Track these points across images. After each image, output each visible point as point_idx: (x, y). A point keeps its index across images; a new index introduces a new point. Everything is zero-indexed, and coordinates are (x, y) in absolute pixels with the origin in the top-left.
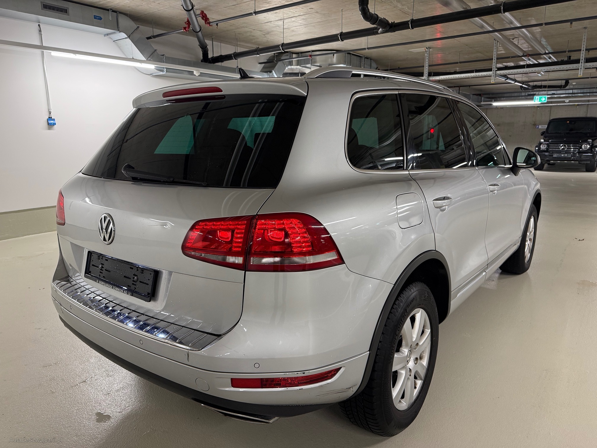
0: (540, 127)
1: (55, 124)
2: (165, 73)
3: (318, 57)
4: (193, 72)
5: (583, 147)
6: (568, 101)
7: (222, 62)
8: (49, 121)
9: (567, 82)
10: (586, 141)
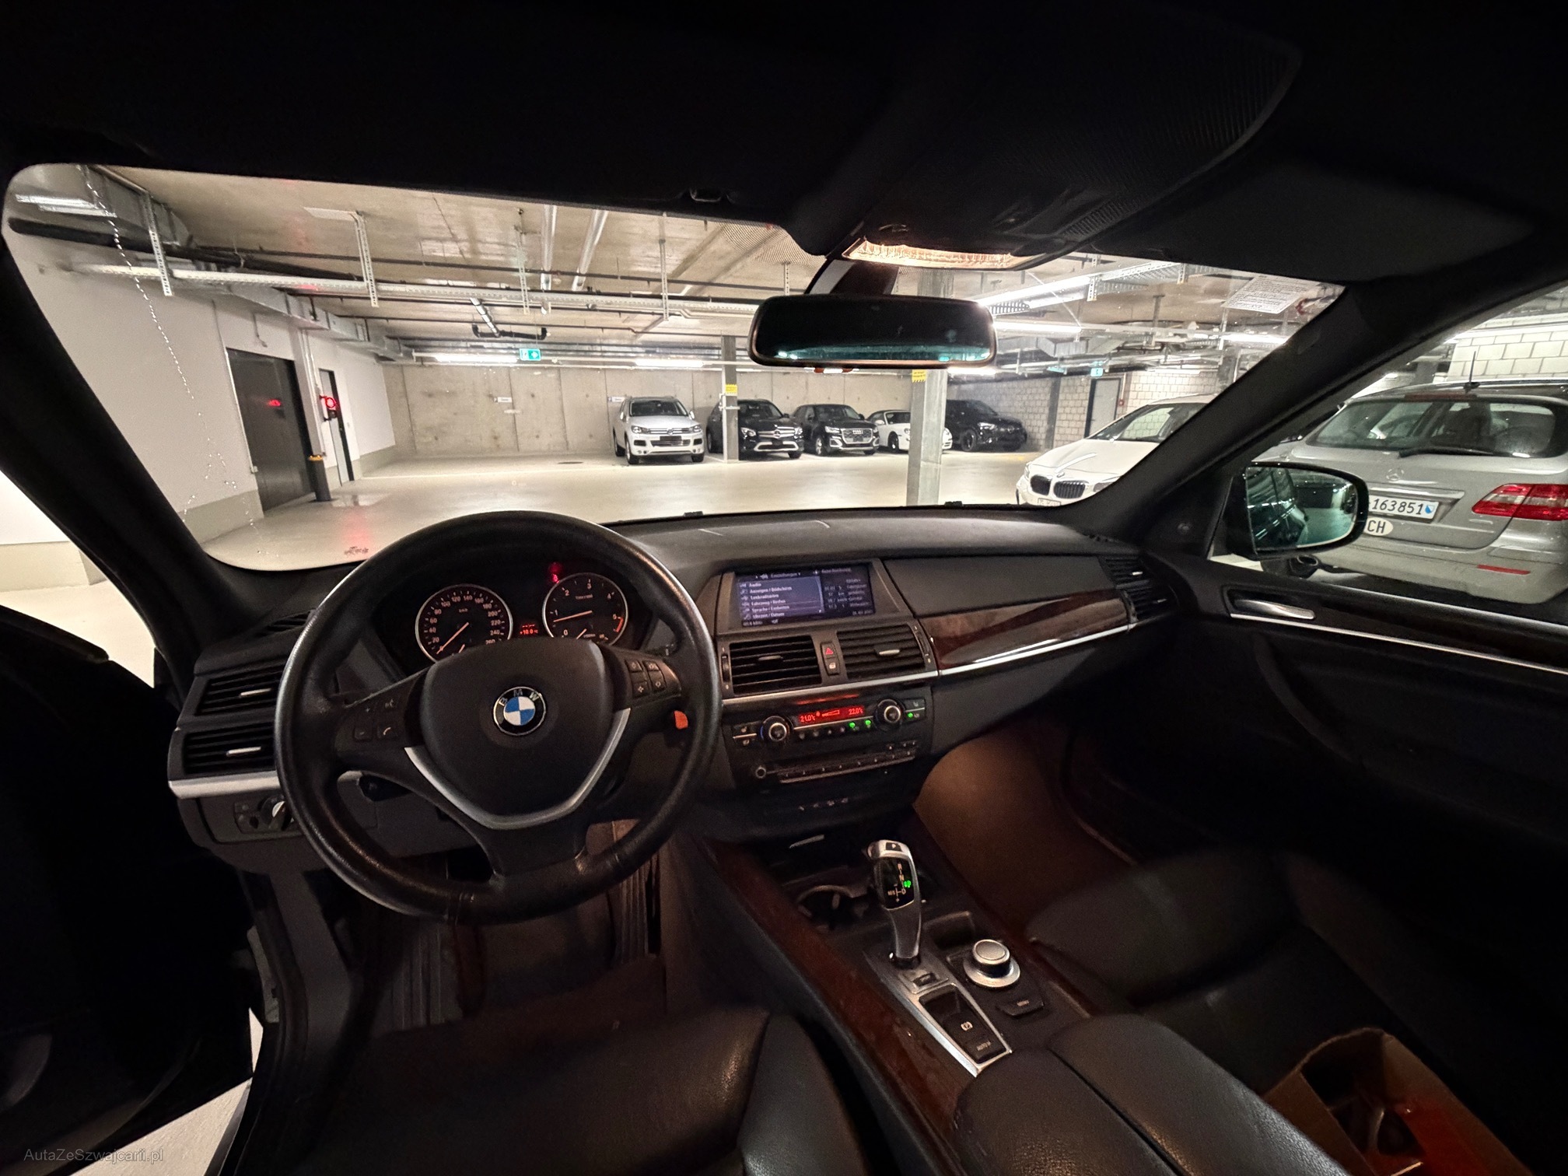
0: (500, 400)
9: (544, 331)
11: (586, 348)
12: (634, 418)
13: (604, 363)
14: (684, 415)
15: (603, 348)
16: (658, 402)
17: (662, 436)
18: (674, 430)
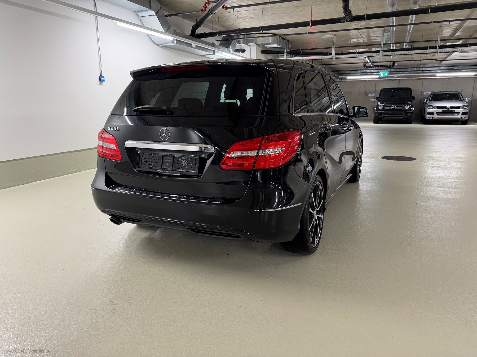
0: (369, 95)
1: (104, 81)
2: (175, 44)
3: (258, 38)
4: (191, 44)
5: (406, 107)
6: (396, 76)
7: (205, 38)
8: (101, 78)
9: (394, 64)
10: (407, 103)
11: (415, 69)
12: (431, 102)
13: (423, 76)
14: (461, 100)
15: (424, 69)
16: (448, 94)
17: (442, 110)
18: (451, 107)
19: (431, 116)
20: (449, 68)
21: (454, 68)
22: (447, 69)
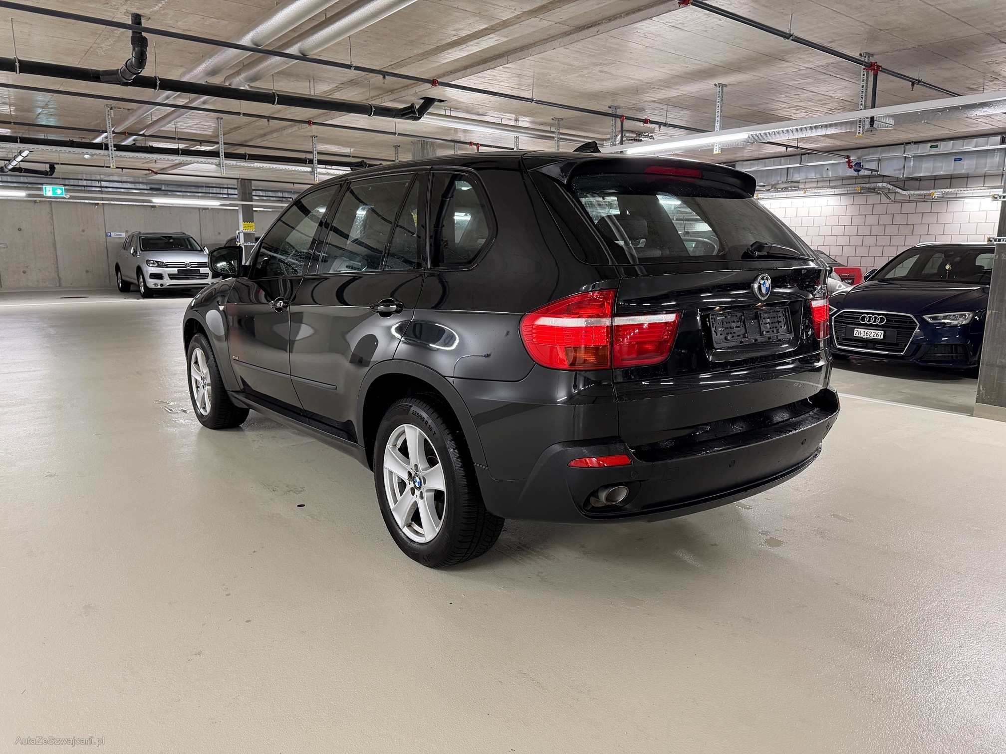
6: (68, 196)
9: (52, 167)
12: (145, 252)
14: (199, 251)
15: (104, 184)
16: (170, 238)
17: (178, 270)
18: (191, 264)
19: (159, 282)
20: (153, 186)
21: (163, 188)
22: (148, 188)
